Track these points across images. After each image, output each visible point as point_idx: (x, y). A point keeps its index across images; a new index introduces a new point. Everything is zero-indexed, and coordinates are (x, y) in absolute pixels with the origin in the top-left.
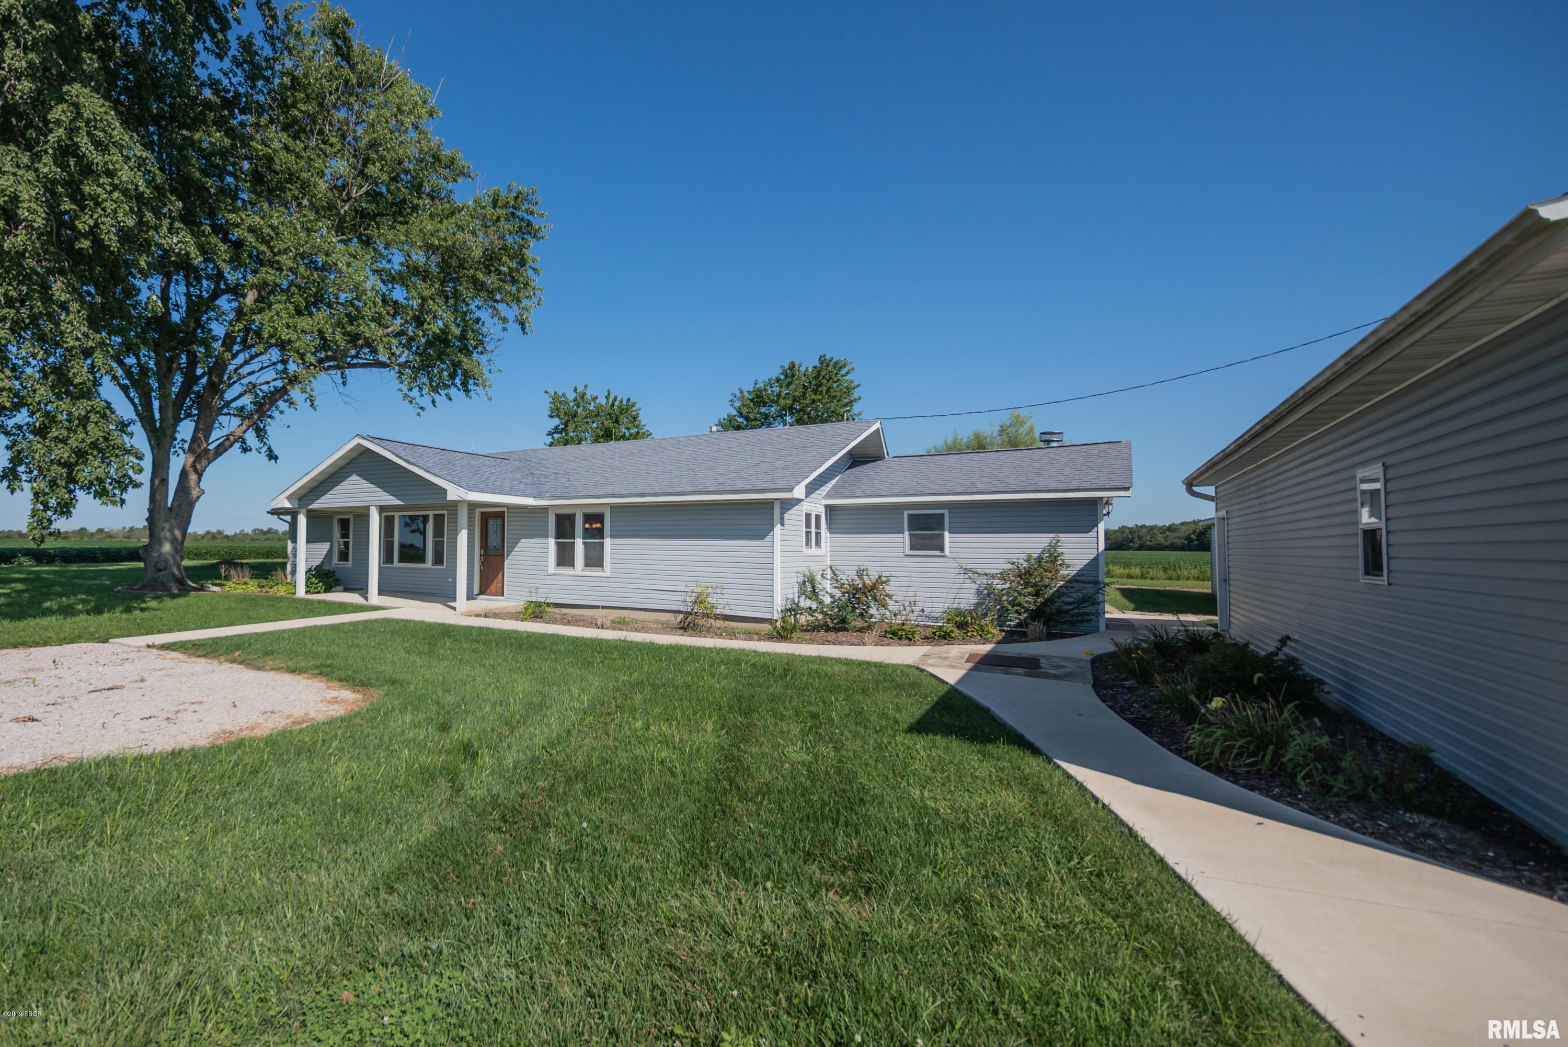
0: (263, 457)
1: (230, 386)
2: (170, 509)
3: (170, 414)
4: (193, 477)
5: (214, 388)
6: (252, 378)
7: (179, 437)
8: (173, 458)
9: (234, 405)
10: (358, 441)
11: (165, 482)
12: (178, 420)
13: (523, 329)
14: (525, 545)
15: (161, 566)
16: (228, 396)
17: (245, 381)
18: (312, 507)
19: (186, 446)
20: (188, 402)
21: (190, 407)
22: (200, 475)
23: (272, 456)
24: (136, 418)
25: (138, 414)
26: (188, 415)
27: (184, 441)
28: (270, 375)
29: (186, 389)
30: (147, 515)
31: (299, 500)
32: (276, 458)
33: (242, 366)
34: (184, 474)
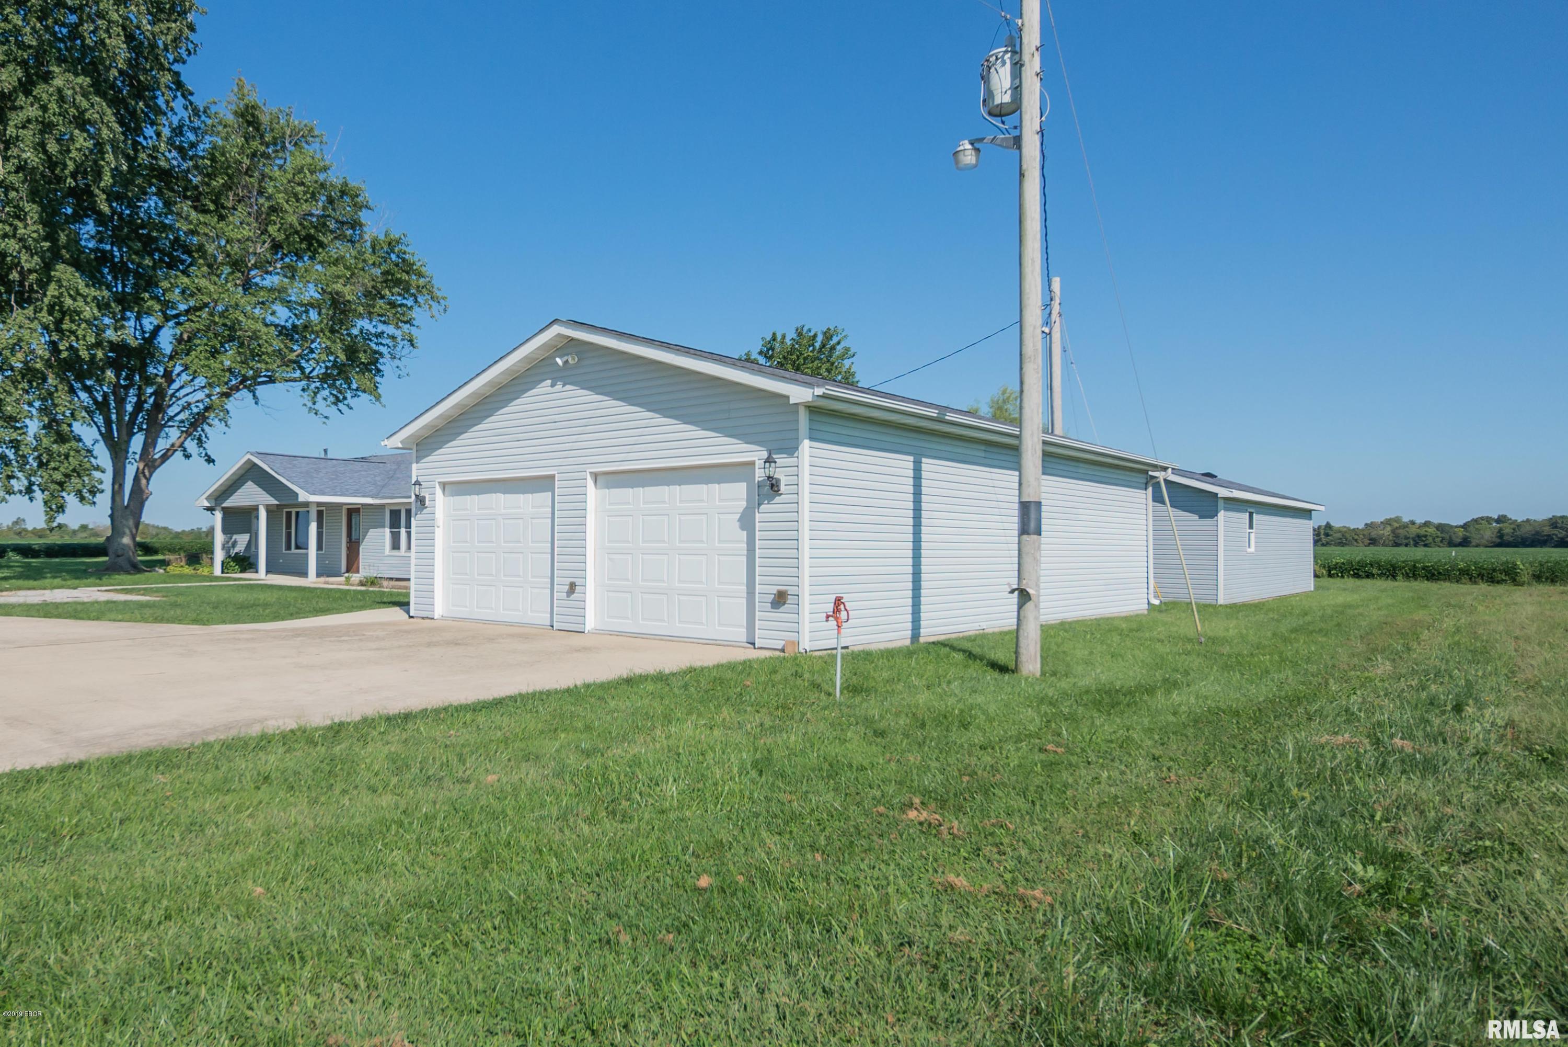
0: (202, 461)
1: (170, 406)
2: (126, 507)
3: (124, 432)
4: (144, 481)
5: (158, 407)
6: (189, 399)
7: (131, 450)
8: (128, 467)
9: (177, 418)
10: (249, 456)
11: (121, 486)
12: (131, 434)
13: (412, 345)
14: (372, 533)
15: (120, 553)
16: (171, 412)
17: (180, 402)
18: (224, 505)
19: (137, 457)
20: (140, 419)
21: (142, 423)
22: (148, 480)
23: (210, 460)
24: (99, 438)
25: (101, 434)
26: (141, 429)
27: (135, 453)
28: (200, 395)
29: (139, 407)
30: (109, 512)
31: (216, 500)
32: (213, 461)
33: (177, 390)
34: (136, 479)
